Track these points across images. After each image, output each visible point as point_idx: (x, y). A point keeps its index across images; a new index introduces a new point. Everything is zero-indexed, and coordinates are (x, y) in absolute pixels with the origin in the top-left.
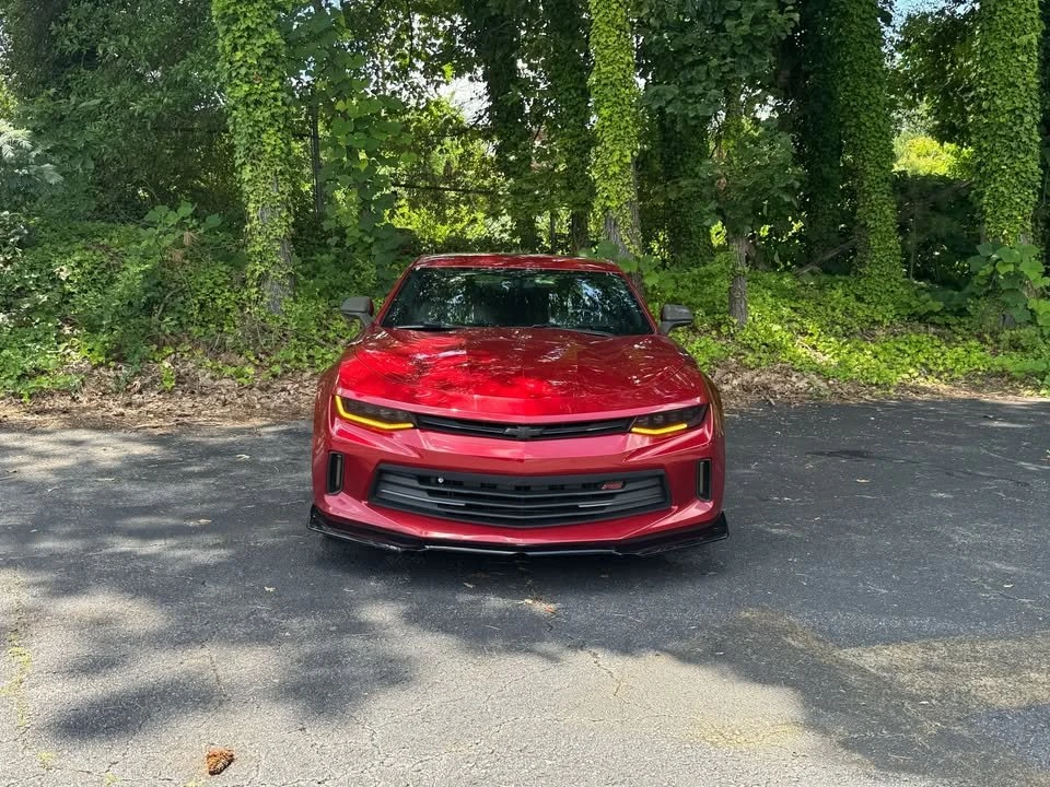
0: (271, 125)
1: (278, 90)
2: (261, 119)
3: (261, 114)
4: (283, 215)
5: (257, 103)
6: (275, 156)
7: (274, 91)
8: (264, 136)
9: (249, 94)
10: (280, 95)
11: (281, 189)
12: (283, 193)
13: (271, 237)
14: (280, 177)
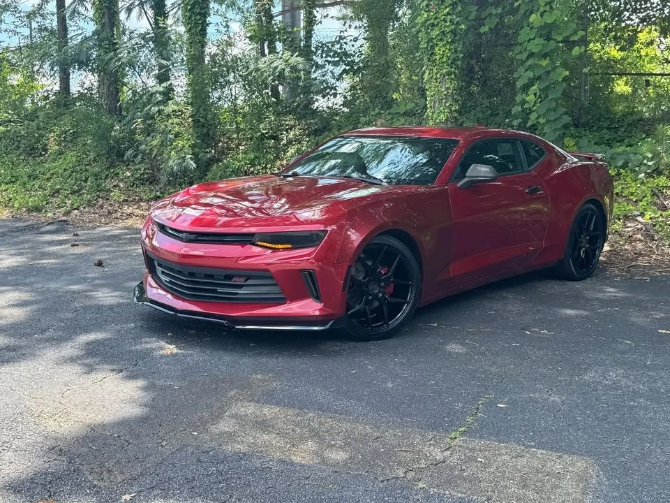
0: (441, 40)
1: (448, 14)
2: (434, 37)
3: (434, 33)
4: (447, 104)
5: (433, 25)
6: (443, 63)
7: (445, 15)
8: (437, 49)
9: (427, 20)
10: (449, 17)
11: (447, 86)
12: (448, 88)
13: (437, 121)
14: (447, 77)
